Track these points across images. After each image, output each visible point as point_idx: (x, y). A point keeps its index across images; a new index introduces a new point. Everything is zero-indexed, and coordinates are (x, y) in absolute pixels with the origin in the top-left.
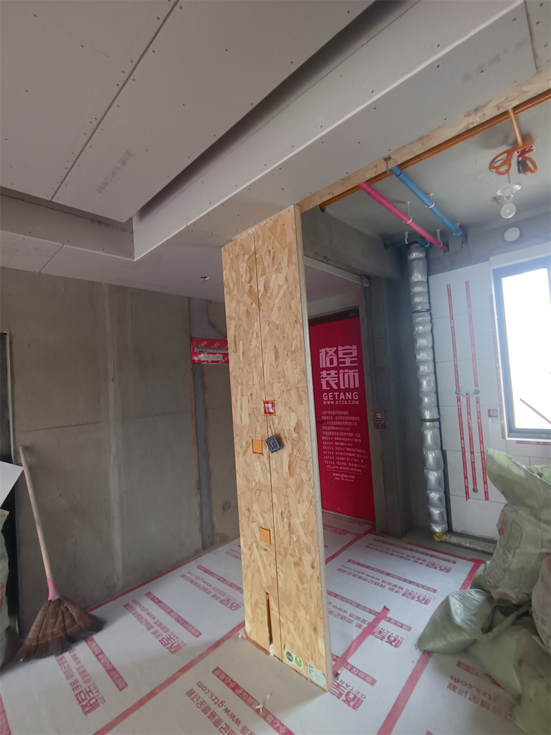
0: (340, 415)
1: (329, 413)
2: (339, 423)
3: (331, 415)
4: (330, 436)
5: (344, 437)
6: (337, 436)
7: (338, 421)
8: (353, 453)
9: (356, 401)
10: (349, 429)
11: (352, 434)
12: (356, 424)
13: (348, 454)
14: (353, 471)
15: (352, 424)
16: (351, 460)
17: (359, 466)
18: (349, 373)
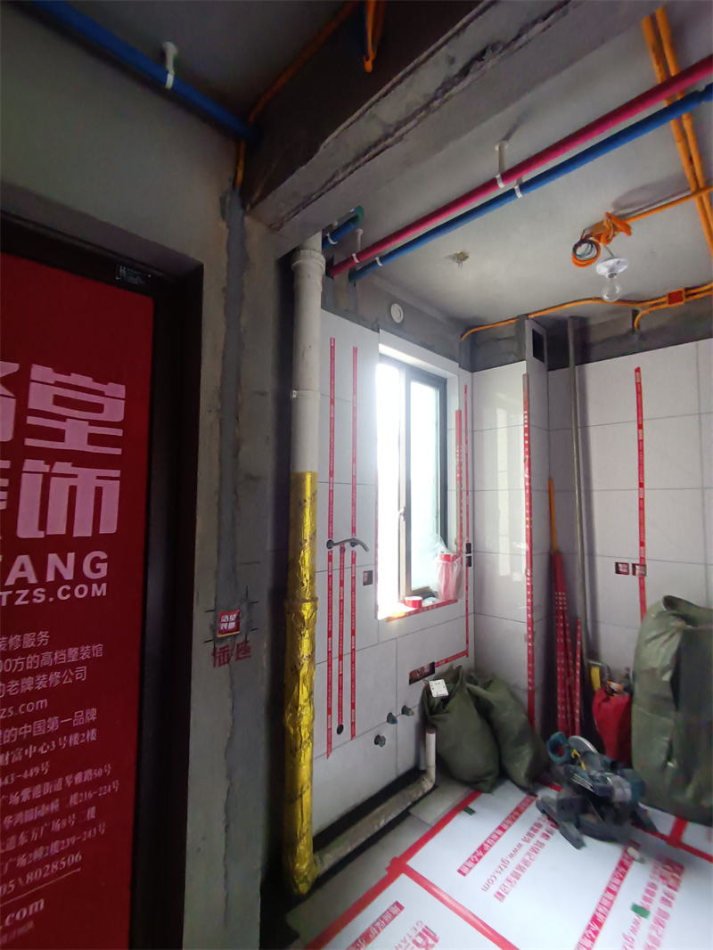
5: (3, 748)
8: (47, 799)
9: (95, 586)
10: (44, 702)
11: (53, 724)
12: (81, 673)
13: (20, 815)
14: (34, 884)
15: (62, 680)
16: (35, 836)
17: (73, 840)
18: (75, 476)
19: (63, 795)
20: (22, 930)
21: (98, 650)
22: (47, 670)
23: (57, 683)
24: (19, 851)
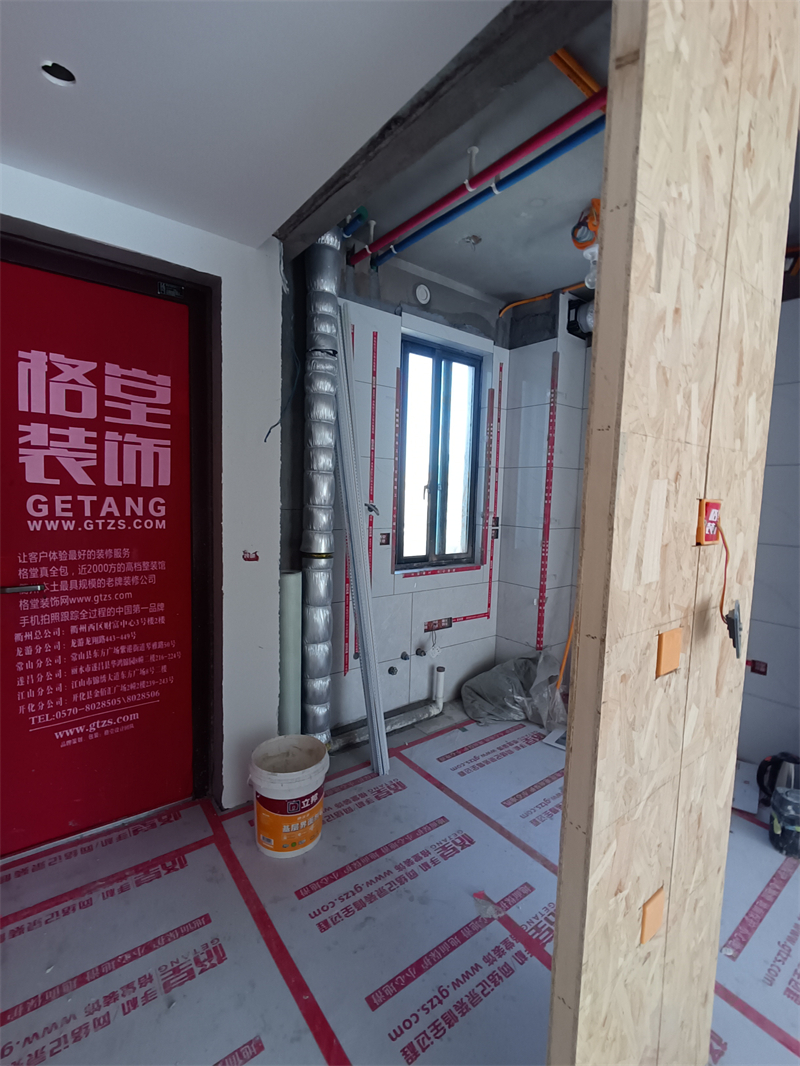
0: (98, 561)
1: (53, 556)
2: (92, 583)
3: (58, 563)
4: (52, 626)
5: (107, 619)
6: (78, 623)
7: (88, 577)
8: (136, 655)
9: (157, 521)
10: (129, 594)
11: (137, 608)
12: (152, 579)
13: (120, 661)
14: (132, 703)
15: (140, 581)
16: (130, 675)
17: (154, 683)
18: (140, 444)
19: (147, 653)
20: (126, 728)
21: (162, 565)
22: (131, 574)
23: (137, 583)
24: (121, 682)
